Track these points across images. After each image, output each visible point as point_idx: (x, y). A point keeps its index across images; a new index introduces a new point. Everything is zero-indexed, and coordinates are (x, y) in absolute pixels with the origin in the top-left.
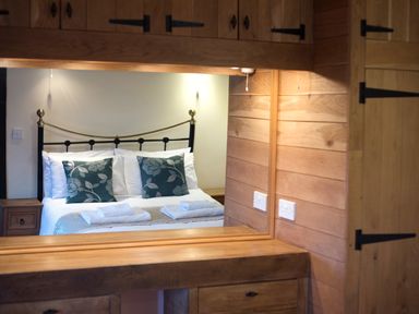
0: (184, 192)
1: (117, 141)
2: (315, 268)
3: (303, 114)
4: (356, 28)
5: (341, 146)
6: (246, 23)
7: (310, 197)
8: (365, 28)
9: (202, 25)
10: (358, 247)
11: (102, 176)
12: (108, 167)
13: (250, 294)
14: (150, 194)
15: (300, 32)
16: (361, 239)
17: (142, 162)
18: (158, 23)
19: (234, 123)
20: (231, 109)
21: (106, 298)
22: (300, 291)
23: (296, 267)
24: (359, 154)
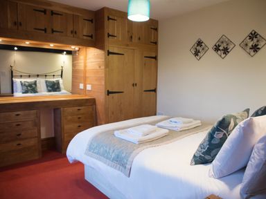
0: (60, 91)
1: (38, 76)
2: (97, 102)
3: (93, 60)
4: (106, 35)
5: (103, 67)
6: (76, 33)
7: (96, 83)
8: (109, 35)
9: (62, 32)
10: (108, 95)
11: (34, 86)
12: (35, 83)
13: (79, 110)
14: (49, 91)
15: (91, 37)
16: (109, 93)
17: (46, 82)
18: (49, 30)
19: (74, 65)
20: (73, 61)
21: (35, 111)
22: (93, 110)
23: (92, 102)
24: (107, 69)
